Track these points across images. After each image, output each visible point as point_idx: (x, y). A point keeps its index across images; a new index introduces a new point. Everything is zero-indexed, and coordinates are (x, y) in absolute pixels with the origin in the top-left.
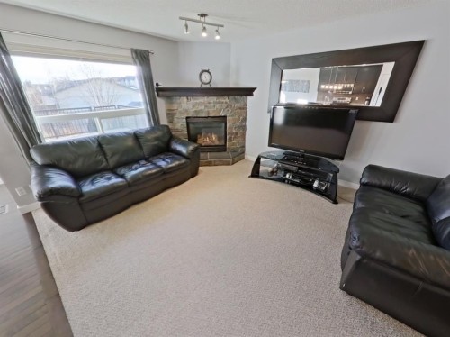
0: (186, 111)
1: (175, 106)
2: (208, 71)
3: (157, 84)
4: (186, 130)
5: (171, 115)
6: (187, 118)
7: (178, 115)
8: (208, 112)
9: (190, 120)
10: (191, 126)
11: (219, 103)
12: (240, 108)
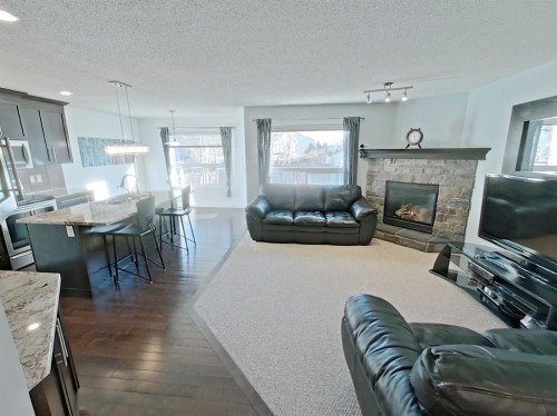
0: (388, 174)
1: (377, 168)
2: (419, 130)
3: (362, 146)
4: (383, 194)
5: (371, 177)
6: (387, 182)
7: (378, 178)
8: (413, 178)
9: (390, 185)
10: (391, 192)
11: (431, 167)
12: (463, 176)
